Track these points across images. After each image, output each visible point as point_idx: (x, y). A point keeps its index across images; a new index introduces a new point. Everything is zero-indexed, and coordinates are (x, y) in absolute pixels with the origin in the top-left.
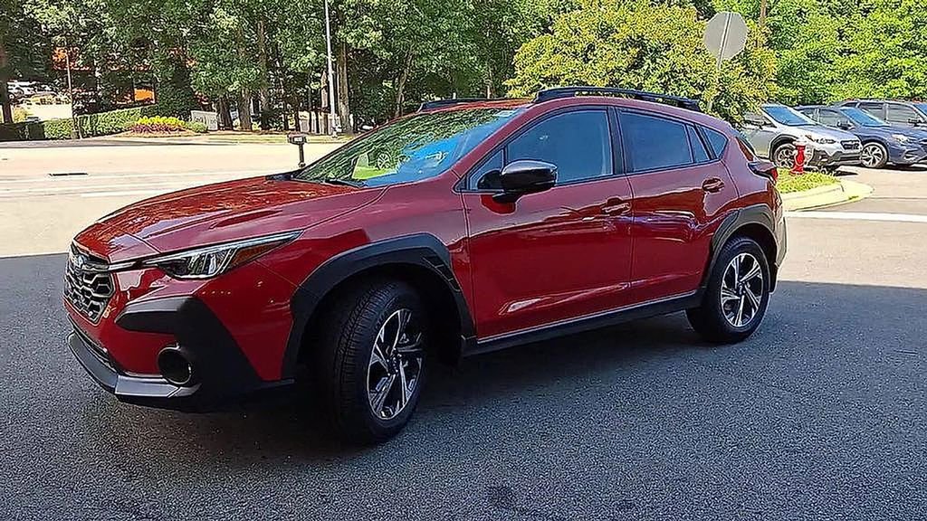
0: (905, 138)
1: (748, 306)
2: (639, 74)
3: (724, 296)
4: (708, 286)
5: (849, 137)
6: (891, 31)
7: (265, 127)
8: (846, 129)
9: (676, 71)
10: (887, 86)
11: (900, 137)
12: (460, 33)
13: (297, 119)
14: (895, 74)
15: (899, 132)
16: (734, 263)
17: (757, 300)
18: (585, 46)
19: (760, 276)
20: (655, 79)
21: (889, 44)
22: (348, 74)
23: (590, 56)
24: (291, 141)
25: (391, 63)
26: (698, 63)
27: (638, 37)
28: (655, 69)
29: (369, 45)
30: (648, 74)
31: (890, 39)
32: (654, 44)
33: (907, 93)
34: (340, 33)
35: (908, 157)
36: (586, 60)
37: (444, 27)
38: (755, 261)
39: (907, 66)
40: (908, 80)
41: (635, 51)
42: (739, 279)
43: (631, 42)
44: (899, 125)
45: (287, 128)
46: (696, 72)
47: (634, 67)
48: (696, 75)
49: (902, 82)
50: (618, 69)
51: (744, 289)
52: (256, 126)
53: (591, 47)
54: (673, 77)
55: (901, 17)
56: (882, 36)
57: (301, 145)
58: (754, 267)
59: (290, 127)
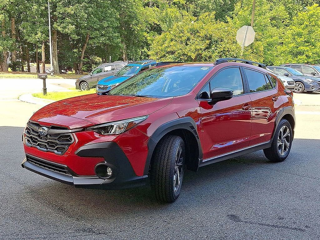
0: (311, 81)
1: (285, 147)
2: (209, 51)
3: (278, 143)
4: (274, 139)
5: (290, 79)
6: (300, 35)
7: (14, 70)
8: (287, 76)
9: (225, 51)
10: (298, 58)
11: (309, 80)
12: (113, 28)
13: (29, 66)
14: (301, 53)
15: (308, 77)
16: (281, 130)
17: (288, 144)
18: (186, 38)
19: (289, 135)
20: (216, 54)
21: (299, 40)
22: (57, 45)
23: (188, 43)
24: (40, 77)
25: (78, 41)
26: (234, 47)
27: (210, 35)
28: (216, 49)
29: (69, 32)
30: (213, 52)
31: (299, 38)
32: (216, 39)
33: (306, 61)
34: (55, 25)
35: (312, 88)
36: (187, 44)
37: (105, 25)
38: (288, 129)
39: (306, 50)
40: (307, 56)
41: (208, 42)
42: (283, 136)
43: (206, 37)
44: (308, 75)
45: (23, 71)
46: (233, 51)
47: (207, 48)
48: (233, 53)
49: (304, 57)
50: (201, 49)
51: (284, 140)
52: (10, 69)
53: (188, 39)
54: (224, 53)
55: (303, 29)
56: (296, 37)
57: (44, 79)
58: (288, 131)
59: (25, 70)
